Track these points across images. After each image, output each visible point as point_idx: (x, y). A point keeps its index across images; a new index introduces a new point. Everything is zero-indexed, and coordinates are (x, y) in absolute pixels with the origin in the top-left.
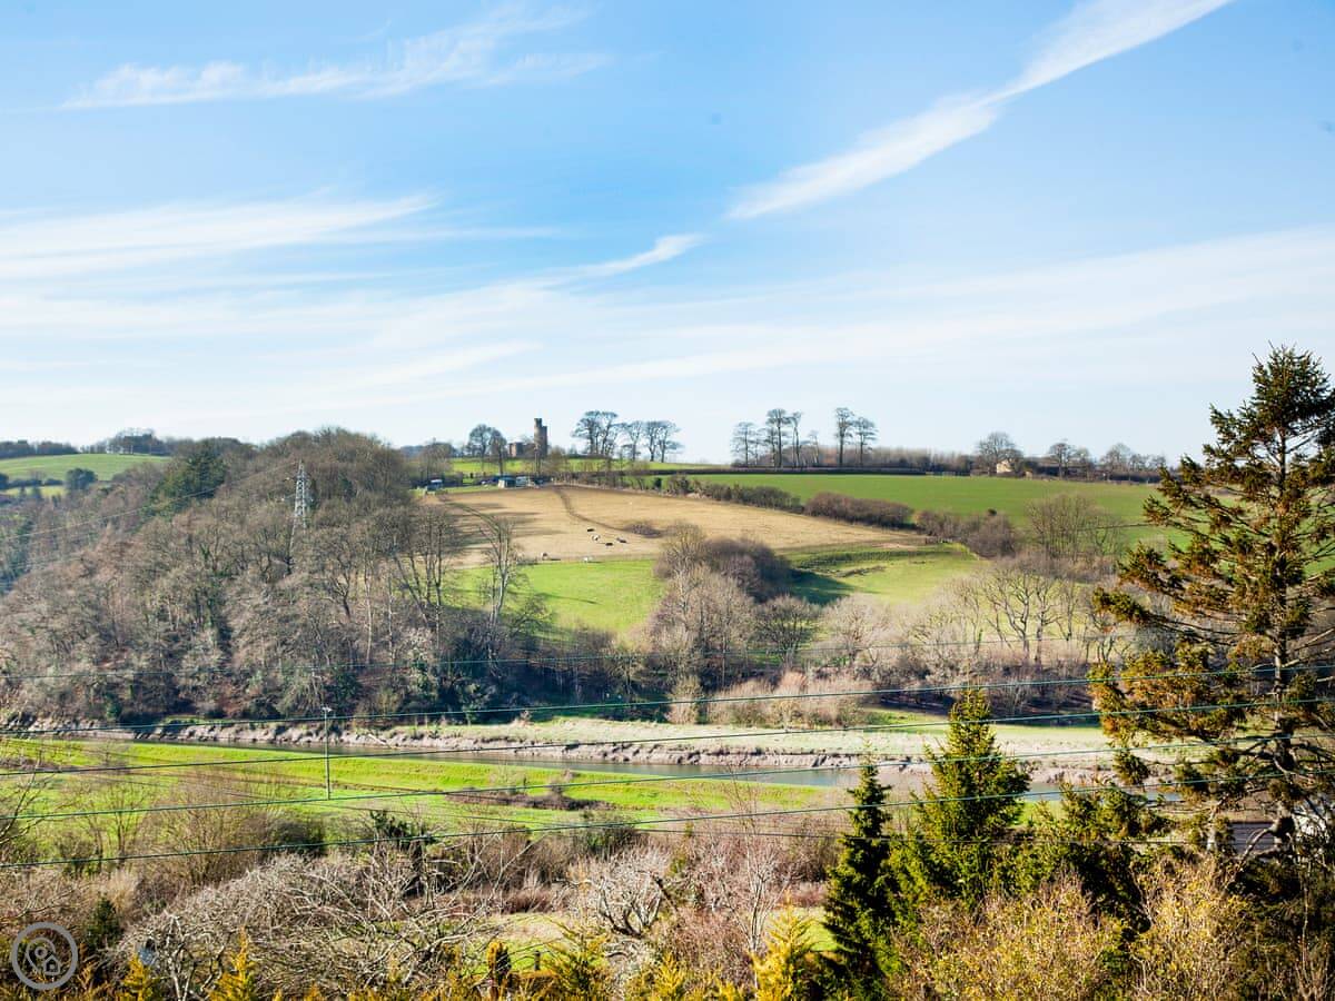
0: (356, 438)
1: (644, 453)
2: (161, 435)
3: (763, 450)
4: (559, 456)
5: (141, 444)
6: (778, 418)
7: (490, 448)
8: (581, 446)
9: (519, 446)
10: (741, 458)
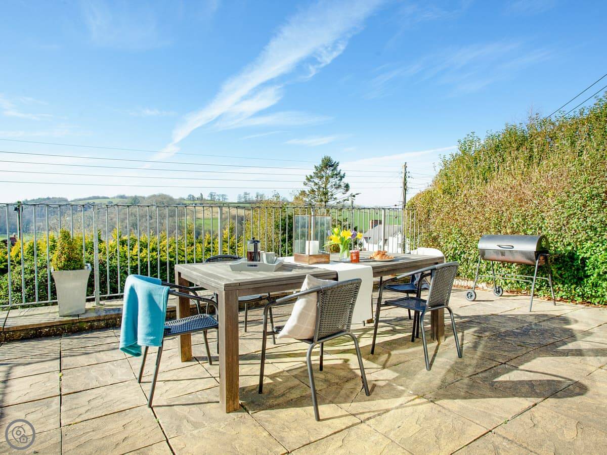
0: (166, 195)
1: (221, 200)
2: (127, 195)
3: (243, 200)
4: (205, 200)
5: (122, 197)
6: (246, 194)
7: (192, 198)
8: (209, 198)
9: (198, 198)
10: (239, 201)
